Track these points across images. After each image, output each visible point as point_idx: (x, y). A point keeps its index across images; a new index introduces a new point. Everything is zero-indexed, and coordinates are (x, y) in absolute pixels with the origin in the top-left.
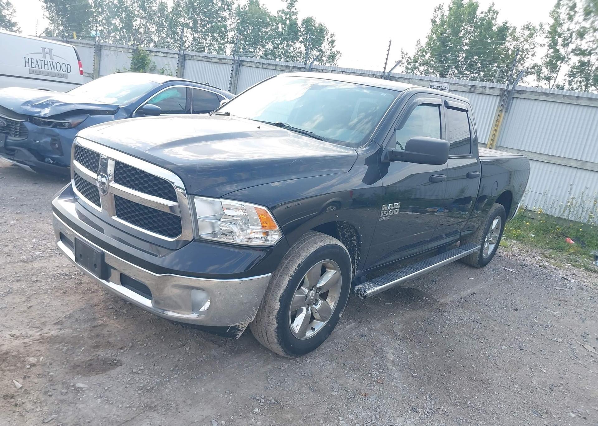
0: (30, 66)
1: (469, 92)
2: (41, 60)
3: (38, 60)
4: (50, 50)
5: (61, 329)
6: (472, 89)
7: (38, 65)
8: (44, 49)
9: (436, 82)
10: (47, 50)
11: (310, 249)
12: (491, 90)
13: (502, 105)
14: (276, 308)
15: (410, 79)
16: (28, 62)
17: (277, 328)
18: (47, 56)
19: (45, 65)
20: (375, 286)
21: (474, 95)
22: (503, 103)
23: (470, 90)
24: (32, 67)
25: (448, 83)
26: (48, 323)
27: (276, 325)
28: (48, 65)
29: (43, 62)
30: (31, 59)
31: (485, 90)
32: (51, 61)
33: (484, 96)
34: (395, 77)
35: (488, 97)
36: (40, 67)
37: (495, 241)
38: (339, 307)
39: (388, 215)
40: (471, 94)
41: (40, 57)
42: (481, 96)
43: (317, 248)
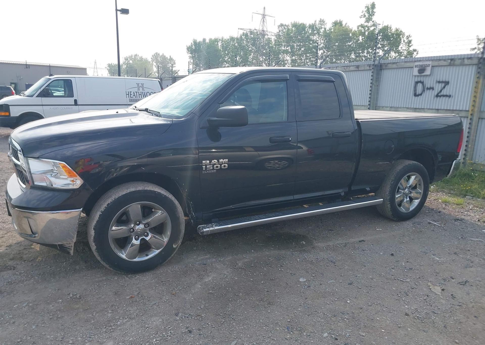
0: (130, 97)
1: (450, 65)
2: (137, 92)
3: (135, 92)
4: (142, 84)
5: (7, 249)
6: (452, 62)
7: (135, 95)
8: (138, 84)
9: (420, 61)
10: (140, 85)
11: (120, 193)
12: (469, 61)
13: (479, 73)
14: (92, 234)
15: (397, 63)
16: (128, 94)
17: (96, 249)
18: (141, 89)
19: (139, 95)
20: (216, 226)
21: (455, 68)
22: (479, 70)
23: (450, 63)
24: (131, 97)
25: (430, 60)
26: (4, 246)
27: (95, 247)
28: (141, 95)
29: (138, 93)
30: (130, 92)
31: (464, 61)
32: (143, 91)
33: (464, 67)
34: (385, 64)
35: (467, 67)
36: (136, 97)
37: (420, 196)
38: (172, 240)
39: (213, 169)
40: (452, 68)
41: (136, 90)
42: (461, 68)
43: (127, 193)
